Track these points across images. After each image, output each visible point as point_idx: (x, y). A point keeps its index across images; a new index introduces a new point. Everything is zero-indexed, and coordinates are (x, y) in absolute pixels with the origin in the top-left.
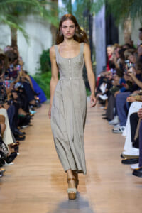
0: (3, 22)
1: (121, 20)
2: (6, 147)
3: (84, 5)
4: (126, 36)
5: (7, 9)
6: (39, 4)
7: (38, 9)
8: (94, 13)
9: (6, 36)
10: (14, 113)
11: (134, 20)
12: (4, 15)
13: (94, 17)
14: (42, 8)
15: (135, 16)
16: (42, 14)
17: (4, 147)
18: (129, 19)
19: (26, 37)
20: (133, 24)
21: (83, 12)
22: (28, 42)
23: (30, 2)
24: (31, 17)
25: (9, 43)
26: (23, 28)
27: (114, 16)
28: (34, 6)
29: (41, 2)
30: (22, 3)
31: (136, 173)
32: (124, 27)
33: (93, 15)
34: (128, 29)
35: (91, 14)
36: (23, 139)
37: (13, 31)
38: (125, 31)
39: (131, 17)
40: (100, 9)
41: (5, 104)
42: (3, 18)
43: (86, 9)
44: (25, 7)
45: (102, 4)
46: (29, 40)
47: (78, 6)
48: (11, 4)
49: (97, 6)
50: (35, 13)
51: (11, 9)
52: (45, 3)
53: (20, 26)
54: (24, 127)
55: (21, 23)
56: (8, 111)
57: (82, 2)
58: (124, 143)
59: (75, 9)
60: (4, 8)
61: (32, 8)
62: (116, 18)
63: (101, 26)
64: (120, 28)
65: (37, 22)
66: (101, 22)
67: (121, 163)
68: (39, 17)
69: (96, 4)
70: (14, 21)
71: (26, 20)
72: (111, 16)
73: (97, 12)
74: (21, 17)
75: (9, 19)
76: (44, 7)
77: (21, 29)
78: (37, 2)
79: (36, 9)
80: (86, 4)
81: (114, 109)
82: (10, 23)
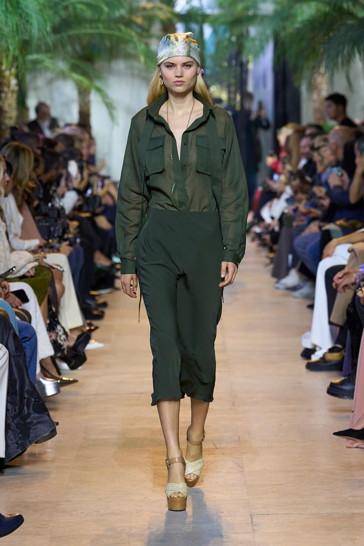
0: (62, 75)
1: (306, 73)
2: (65, 333)
3: (229, 40)
4: (317, 105)
5: (69, 48)
6: (136, 39)
7: (135, 48)
8: (251, 57)
9: (67, 104)
10: (82, 261)
11: (332, 75)
12: (64, 59)
13: (251, 66)
14: (142, 47)
15: (336, 65)
16: (142, 59)
17: (61, 333)
18: (322, 70)
19: (110, 106)
20: (331, 82)
21: (227, 56)
22: (112, 117)
23: (116, 33)
24: (120, 65)
25: (74, 117)
26: (103, 87)
27: (291, 65)
28: (127, 42)
29: (140, 35)
30: (101, 35)
31: (333, 390)
32: (312, 87)
33: (248, 62)
34: (319, 91)
35: (244, 59)
36: (100, 317)
37: (83, 93)
38: (315, 96)
39: (327, 67)
40: (262, 49)
41: (64, 246)
42: (62, 65)
43: (234, 49)
44: (108, 44)
45: (267, 40)
46: (115, 113)
47: (218, 44)
48: (78, 38)
49: (257, 43)
50: (128, 56)
51: (78, 48)
52: (150, 36)
53: (98, 84)
54: (103, 292)
55: (99, 77)
56: (70, 258)
57: (227, 35)
58: (309, 328)
59: (210, 48)
60: (63, 46)
61: (122, 46)
62: (296, 69)
63: (265, 85)
64: (304, 89)
65: (133, 75)
66: (264, 77)
67: (304, 370)
68: (136, 64)
69: (254, 39)
70: (85, 74)
71: (110, 71)
72: (285, 65)
73: (256, 56)
74: (100, 64)
75: (75, 68)
76: (147, 45)
77: (99, 90)
78: (133, 34)
79: (130, 48)
80: (234, 39)
81: (290, 257)
82: (76, 76)
